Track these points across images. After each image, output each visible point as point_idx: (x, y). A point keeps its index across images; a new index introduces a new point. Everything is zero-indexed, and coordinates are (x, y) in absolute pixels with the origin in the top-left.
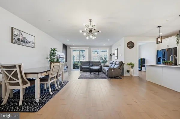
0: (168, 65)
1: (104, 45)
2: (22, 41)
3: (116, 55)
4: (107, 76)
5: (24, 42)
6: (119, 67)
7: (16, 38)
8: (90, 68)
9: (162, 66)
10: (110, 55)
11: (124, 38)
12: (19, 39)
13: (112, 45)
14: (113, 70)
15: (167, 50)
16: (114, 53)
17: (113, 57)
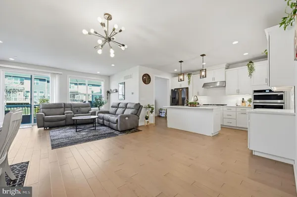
0: (193, 106)
1: (98, 73)
3: (121, 92)
4: (119, 131)
6: (136, 113)
8: (73, 118)
9: (187, 108)
10: (108, 92)
11: (138, 66)
13: (113, 75)
14: (127, 118)
15: (181, 90)
16: (117, 89)
17: (112, 95)
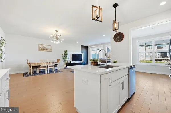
2: (44, 49)
5: (45, 49)
7: (41, 49)
12: (42, 49)
